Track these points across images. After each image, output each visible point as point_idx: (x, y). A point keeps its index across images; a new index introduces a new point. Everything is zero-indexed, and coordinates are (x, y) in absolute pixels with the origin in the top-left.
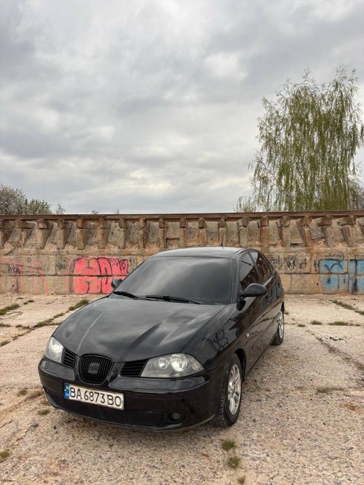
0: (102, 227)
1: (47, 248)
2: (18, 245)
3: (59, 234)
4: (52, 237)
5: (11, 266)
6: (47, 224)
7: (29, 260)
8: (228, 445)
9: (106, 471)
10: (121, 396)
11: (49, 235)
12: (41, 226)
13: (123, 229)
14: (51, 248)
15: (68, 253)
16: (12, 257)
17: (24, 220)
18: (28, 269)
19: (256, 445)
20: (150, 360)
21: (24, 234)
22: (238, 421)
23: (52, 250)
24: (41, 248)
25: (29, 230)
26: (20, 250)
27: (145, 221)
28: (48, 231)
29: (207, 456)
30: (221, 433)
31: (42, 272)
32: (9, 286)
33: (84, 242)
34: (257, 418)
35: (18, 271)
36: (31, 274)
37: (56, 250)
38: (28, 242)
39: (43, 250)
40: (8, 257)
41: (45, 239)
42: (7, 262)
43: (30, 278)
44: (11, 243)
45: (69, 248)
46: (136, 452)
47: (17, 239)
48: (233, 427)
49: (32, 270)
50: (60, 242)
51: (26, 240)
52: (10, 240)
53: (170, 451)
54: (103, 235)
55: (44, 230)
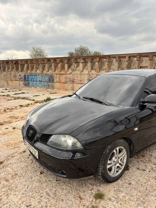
0: (107, 61)
1: (84, 72)
2: (73, 70)
3: (89, 64)
4: (87, 66)
5: (71, 79)
6: (85, 61)
7: (77, 77)
8: (99, 196)
10: (37, 152)
12: (82, 61)
13: (117, 62)
14: (86, 72)
15: (92, 74)
16: (71, 75)
17: (76, 59)
18: (77, 81)
21: (76, 65)
23: (86, 73)
24: (82, 72)
25: (78, 63)
26: (74, 72)
27: (130, 57)
28: (85, 63)
29: (80, 198)
31: (82, 82)
32: (70, 88)
33: (99, 69)
35: (73, 81)
36: (78, 83)
37: (88, 73)
38: (77, 69)
39: (83, 73)
40: (70, 75)
41: (84, 67)
42: (69, 77)
43: (78, 85)
44: (71, 69)
45: (93, 72)
46: (49, 181)
47: (73, 67)
49: (78, 81)
50: (89, 69)
51: (76, 68)
52: (71, 68)
54: (108, 65)
55: (83, 63)
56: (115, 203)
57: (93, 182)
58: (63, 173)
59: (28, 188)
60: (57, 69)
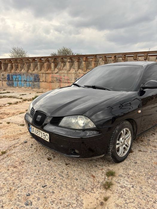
0: (94, 60)
1: (71, 71)
2: (60, 70)
3: (76, 64)
4: (73, 66)
5: (58, 79)
6: (72, 60)
7: (64, 76)
8: (111, 174)
9: (37, 171)
10: (48, 135)
11: (72, 65)
12: (69, 60)
13: (104, 61)
14: (73, 71)
15: (79, 73)
16: (58, 74)
17: (62, 58)
18: (64, 80)
19: (128, 178)
20: (65, 117)
21: (62, 64)
22: (125, 161)
23: (73, 72)
24: (69, 71)
25: (64, 62)
26: (61, 72)
27: (115, 57)
28: (72, 62)
29: (94, 177)
30: (110, 166)
31: (69, 81)
32: (57, 86)
33: (86, 68)
34: (139, 162)
35: (60, 81)
36: (65, 82)
37: (75, 72)
38: (64, 68)
39: (70, 72)
40: (56, 74)
41: (71, 66)
42: (56, 76)
43: (65, 84)
44: (58, 69)
45: (80, 71)
46: (59, 165)
47: (60, 67)
48: (121, 164)
49: (65, 80)
50: (76, 68)
51: (63, 67)
52: (57, 67)
53: (75, 169)
54: (95, 64)
55: (70, 63)
56: (126, 178)
57: (102, 163)
58: (75, 154)
59: (39, 171)
60: (43, 69)
